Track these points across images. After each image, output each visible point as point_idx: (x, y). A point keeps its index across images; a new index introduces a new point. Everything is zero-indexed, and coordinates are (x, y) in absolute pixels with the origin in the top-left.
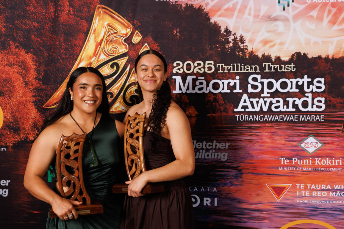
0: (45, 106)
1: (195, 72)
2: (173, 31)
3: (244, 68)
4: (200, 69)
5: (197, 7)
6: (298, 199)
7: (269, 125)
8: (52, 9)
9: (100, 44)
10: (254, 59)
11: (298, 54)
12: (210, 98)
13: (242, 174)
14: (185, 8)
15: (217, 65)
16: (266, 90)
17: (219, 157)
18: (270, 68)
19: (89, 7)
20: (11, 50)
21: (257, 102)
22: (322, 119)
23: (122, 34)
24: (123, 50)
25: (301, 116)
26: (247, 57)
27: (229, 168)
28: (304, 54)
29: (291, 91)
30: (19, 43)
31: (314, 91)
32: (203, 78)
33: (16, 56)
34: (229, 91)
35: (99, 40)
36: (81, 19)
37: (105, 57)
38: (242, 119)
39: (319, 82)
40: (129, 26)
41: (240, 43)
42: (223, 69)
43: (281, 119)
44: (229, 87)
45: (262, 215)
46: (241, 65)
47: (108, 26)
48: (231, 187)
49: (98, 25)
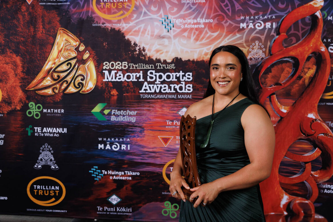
0: (27, 89)
1: (116, 68)
2: (103, 44)
3: (145, 66)
4: (119, 67)
5: (118, 29)
6: (177, 145)
7: (160, 101)
8: (32, 30)
9: (61, 51)
10: (151, 61)
11: (177, 58)
12: (125, 84)
13: (144, 130)
14: (110, 30)
15: (129, 64)
16: (158, 79)
17: (131, 120)
18: (160, 67)
19: (54, 29)
20: (7, 54)
21: (153, 87)
22: (191, 97)
23: (73, 45)
24: (74, 55)
25: (179, 95)
26: (147, 60)
27: (136, 126)
28: (180, 58)
29: (173, 80)
30: (12, 50)
31: (186, 80)
32: (121, 72)
33: (10, 58)
34: (136, 80)
35: (60, 49)
36: (50, 36)
37: (63, 59)
38: (144, 97)
39: (189, 75)
40: (77, 40)
41: (142, 52)
42: (133, 67)
43: (167, 97)
44: (136, 78)
45: (156, 155)
46: (143, 64)
47: (66, 40)
48: (138, 138)
49: (59, 40)
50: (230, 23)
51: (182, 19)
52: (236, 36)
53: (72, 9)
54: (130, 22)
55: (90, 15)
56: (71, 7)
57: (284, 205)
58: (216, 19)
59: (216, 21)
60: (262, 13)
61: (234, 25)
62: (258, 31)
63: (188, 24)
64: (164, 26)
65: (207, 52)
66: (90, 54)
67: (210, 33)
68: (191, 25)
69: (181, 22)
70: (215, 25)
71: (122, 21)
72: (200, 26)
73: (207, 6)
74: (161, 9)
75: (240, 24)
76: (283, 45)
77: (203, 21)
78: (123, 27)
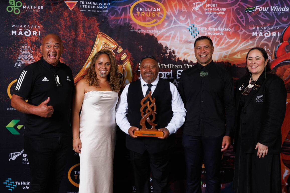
2: (139, 47)
3: (175, 66)
5: (151, 35)
8: (73, 33)
10: (179, 62)
14: (145, 35)
15: (161, 64)
18: (187, 67)
19: (94, 33)
23: (112, 47)
26: (176, 61)
34: (167, 78)
35: (99, 51)
36: (90, 39)
40: (116, 43)
41: (172, 54)
42: (164, 67)
44: (167, 76)
46: (173, 65)
47: (105, 43)
49: (99, 42)
50: (244, 32)
51: (206, 28)
52: (249, 42)
53: (111, 16)
54: (162, 29)
55: (127, 22)
56: (110, 14)
57: (285, 178)
58: (233, 29)
59: (233, 30)
60: (269, 24)
61: (248, 33)
62: (266, 38)
63: (210, 31)
64: (191, 33)
65: (226, 55)
66: (127, 56)
67: (228, 40)
68: (213, 33)
69: (205, 30)
70: (232, 33)
71: (156, 28)
72: (220, 34)
73: (226, 17)
74: (188, 19)
75: (252, 33)
76: (285, 50)
77: (222, 30)
78: (156, 33)
